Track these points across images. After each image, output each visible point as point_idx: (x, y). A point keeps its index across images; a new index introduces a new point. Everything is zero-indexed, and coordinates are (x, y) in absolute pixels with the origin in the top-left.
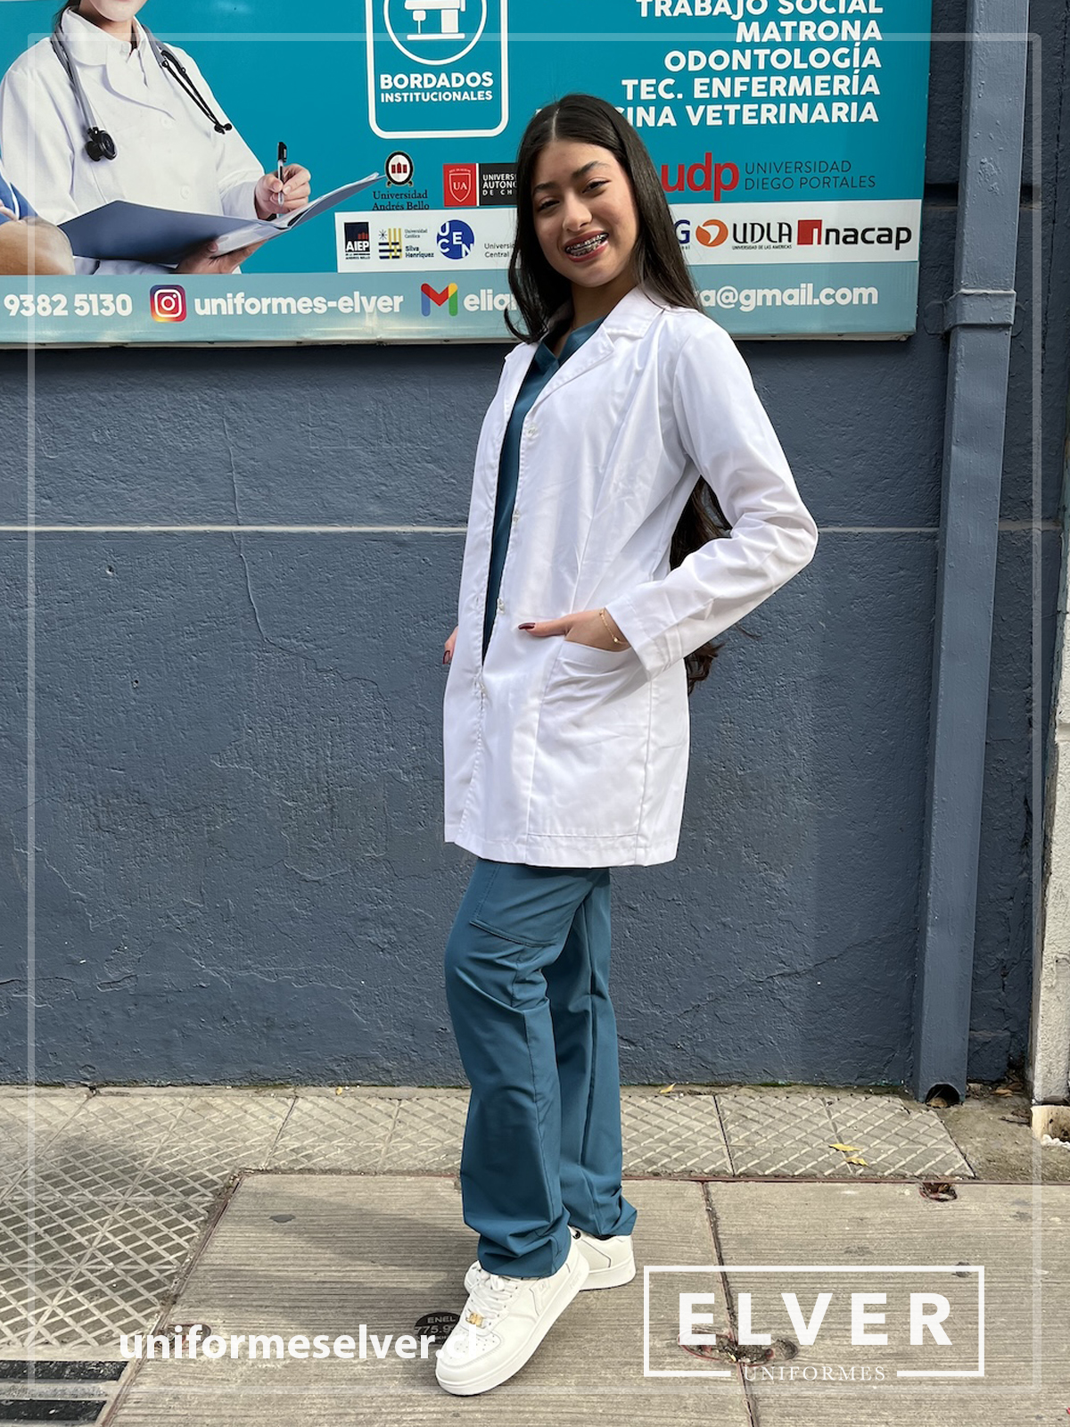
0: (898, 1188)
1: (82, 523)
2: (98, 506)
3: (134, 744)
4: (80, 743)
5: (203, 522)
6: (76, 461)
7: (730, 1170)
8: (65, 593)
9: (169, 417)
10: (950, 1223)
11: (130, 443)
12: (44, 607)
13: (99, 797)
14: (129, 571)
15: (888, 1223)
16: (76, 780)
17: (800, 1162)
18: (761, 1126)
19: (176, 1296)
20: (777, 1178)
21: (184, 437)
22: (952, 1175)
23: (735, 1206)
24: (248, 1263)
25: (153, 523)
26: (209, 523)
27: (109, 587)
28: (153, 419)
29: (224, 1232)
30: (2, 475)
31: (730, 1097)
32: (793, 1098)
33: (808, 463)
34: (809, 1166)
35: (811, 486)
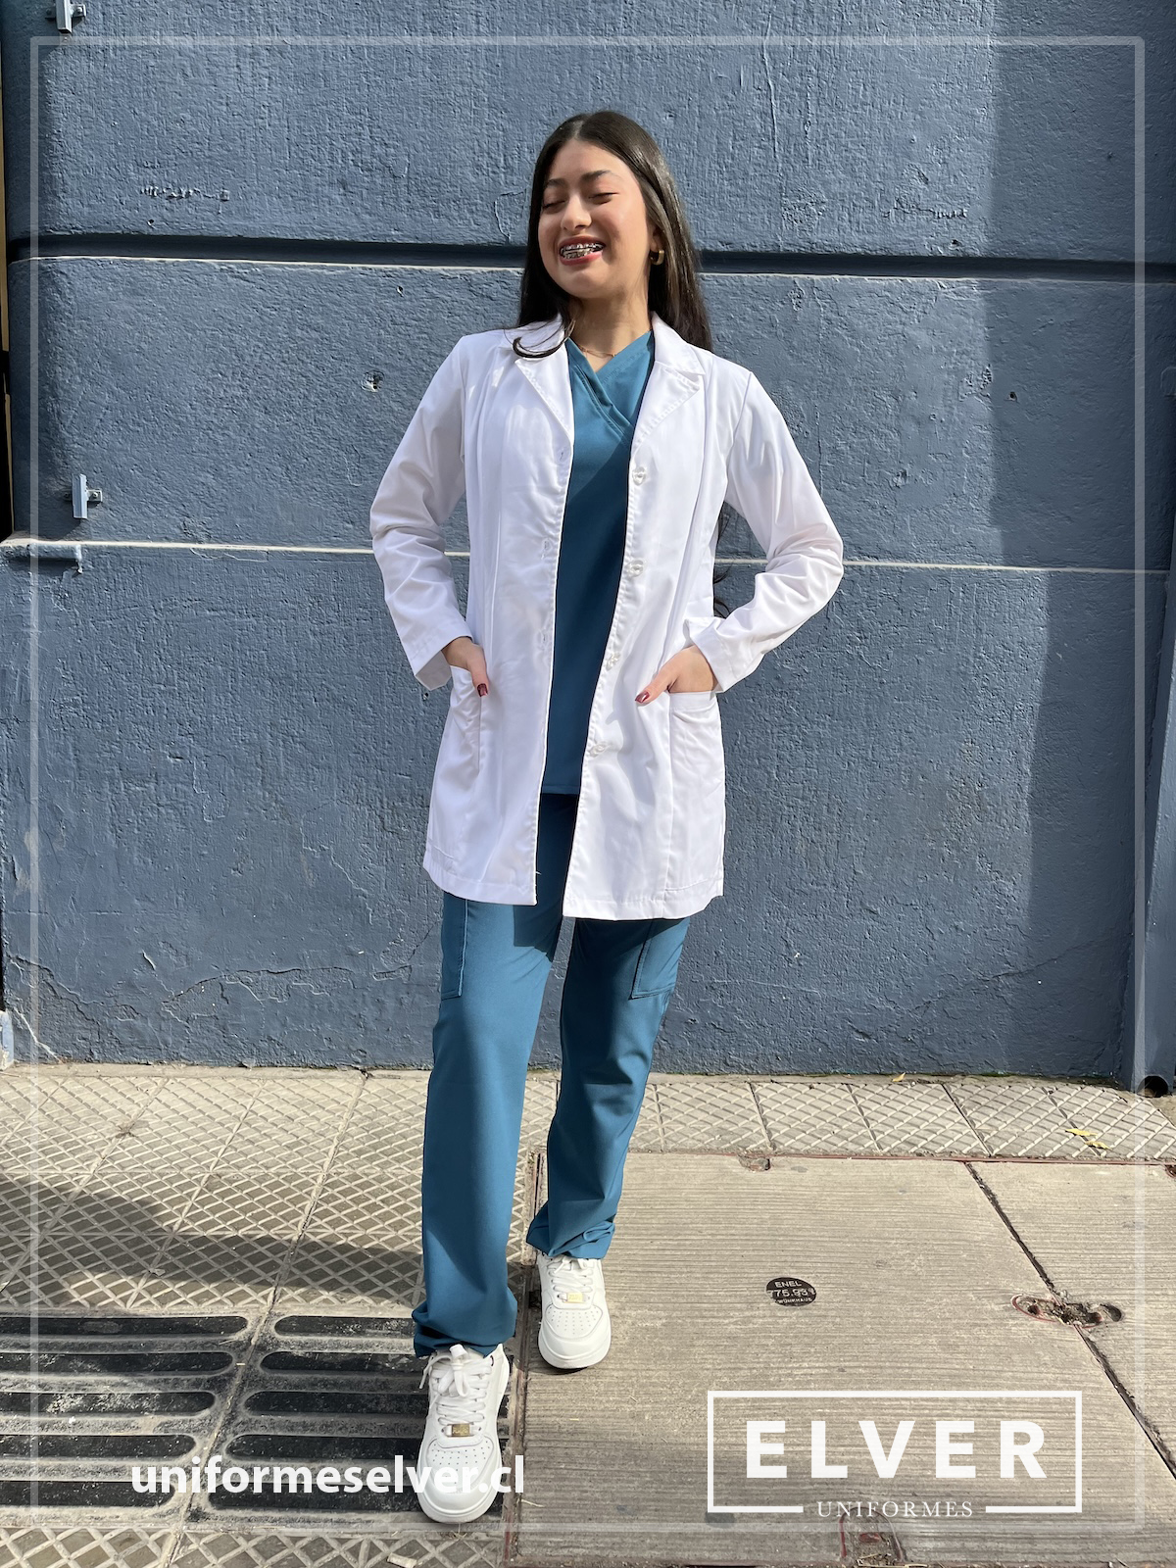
0: (1145, 1170)
4: (370, 750)
7: (985, 1152)
12: (342, 623)
13: (385, 799)
16: (365, 784)
17: (1045, 1144)
20: (1029, 1159)
30: (309, 500)
31: (959, 1086)
32: (1015, 1087)
33: (1050, 509)
34: (1055, 1149)
35: (1052, 530)
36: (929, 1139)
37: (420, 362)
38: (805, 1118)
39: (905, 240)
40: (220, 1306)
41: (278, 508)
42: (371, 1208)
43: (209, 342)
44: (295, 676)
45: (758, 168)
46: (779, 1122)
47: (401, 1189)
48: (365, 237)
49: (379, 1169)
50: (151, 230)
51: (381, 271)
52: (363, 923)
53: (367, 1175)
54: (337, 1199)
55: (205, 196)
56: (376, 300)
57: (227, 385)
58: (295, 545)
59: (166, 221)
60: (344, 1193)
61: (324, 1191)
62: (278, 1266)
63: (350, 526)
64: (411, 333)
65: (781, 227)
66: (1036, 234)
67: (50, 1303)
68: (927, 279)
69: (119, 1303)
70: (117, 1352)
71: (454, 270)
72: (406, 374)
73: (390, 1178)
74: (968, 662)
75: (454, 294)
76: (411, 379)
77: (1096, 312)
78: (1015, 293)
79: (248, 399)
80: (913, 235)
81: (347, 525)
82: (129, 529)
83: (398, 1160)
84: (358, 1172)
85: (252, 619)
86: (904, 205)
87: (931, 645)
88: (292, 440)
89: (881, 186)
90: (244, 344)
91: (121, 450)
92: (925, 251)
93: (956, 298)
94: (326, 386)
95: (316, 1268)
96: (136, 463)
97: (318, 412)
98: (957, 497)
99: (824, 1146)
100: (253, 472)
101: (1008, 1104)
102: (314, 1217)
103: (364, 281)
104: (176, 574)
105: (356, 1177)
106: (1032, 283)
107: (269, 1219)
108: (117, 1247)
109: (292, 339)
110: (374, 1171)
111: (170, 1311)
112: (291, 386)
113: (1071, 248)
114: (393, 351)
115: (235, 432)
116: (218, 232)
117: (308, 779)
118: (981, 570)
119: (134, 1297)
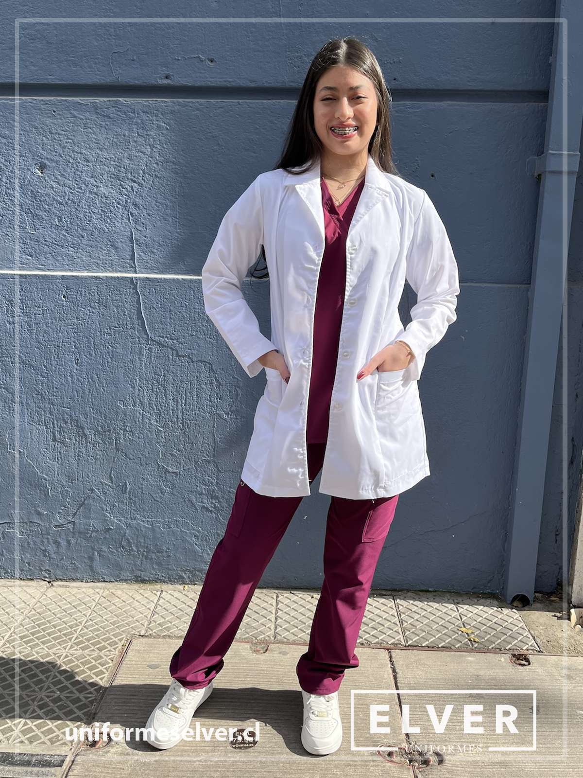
1: (48, 270)
2: (57, 260)
3: (76, 394)
4: (45, 393)
5: (116, 271)
6: (46, 235)
7: (403, 643)
8: (39, 309)
10: (527, 680)
11: (77, 226)
13: (56, 422)
14: (74, 298)
16: (43, 413)
17: (442, 638)
18: (420, 616)
19: (95, 714)
20: (429, 648)
21: (106, 223)
22: (527, 650)
23: (406, 666)
24: (135, 694)
25: (88, 270)
26: (120, 271)
27: (63, 306)
28: (90, 213)
29: (122, 674)
30: (5, 242)
34: (447, 641)
37: (68, 157)
46: (285, 620)
48: (32, 80)
51: (42, 100)
52: (45, 495)
56: (40, 119)
63: (30, 258)
64: (62, 139)
71: (87, 100)
72: (60, 165)
75: (87, 114)
76: (63, 168)
81: (28, 257)
97: (8, 188)
103: (32, 107)
114: (51, 150)
117: (10, 410)
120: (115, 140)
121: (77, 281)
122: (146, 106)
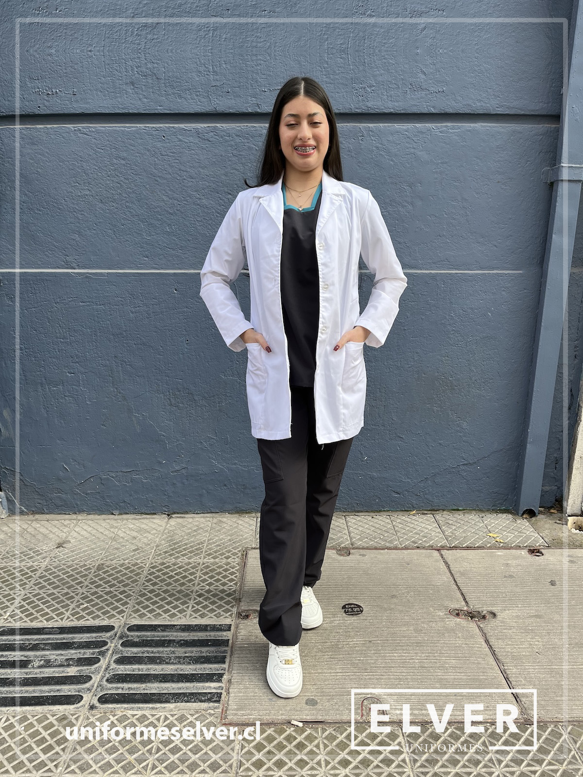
0: (519, 552)
1: (162, 269)
2: (169, 261)
3: (187, 368)
4: (162, 368)
6: (159, 240)
7: (448, 545)
8: (156, 301)
9: (201, 220)
11: (184, 232)
12: (145, 307)
13: (171, 391)
14: (184, 291)
15: (518, 565)
16: (161, 384)
17: (476, 541)
20: (468, 548)
21: (208, 229)
22: (540, 546)
23: (454, 560)
27: (175, 298)
28: (194, 221)
30: (126, 247)
31: (440, 515)
32: (467, 515)
33: (486, 241)
34: (480, 543)
35: (487, 252)
36: (424, 540)
37: (176, 175)
38: (368, 531)
39: (415, 105)
40: (103, 621)
41: (111, 251)
42: (171, 577)
43: (71, 167)
44: (124, 333)
45: (340, 69)
46: (356, 534)
47: (183, 569)
49: (174, 560)
50: (39, 112)
51: (154, 127)
52: (164, 448)
53: (169, 562)
54: (155, 573)
55: (64, 93)
56: (152, 143)
57: (82, 189)
58: (121, 269)
59: (46, 107)
60: (158, 571)
61: (149, 570)
62: (128, 603)
63: (147, 259)
64: (170, 160)
65: (353, 99)
66: (480, 101)
67: (29, 622)
68: (426, 125)
69: (59, 620)
70: (58, 641)
72: (169, 181)
73: (179, 564)
74: (445, 318)
75: (191, 139)
76: (172, 184)
77: (510, 140)
78: (469, 131)
79: (92, 196)
80: (419, 102)
81: (145, 258)
82: (39, 263)
83: (183, 555)
84: (164, 561)
85: (102, 306)
86: (414, 87)
87: (429, 310)
88: (115, 216)
89: (402, 77)
90: (88, 168)
91: (33, 223)
92: (425, 111)
93: (441, 134)
94: (130, 188)
95: (145, 604)
96: (40, 230)
97: (127, 202)
98: (440, 236)
99: (375, 545)
100: (97, 233)
101: (462, 523)
102: (145, 582)
103: (146, 133)
104: (64, 285)
105: (163, 564)
106: (478, 126)
107: (124, 583)
108: (58, 597)
109: (113, 165)
110: (171, 561)
111: (82, 623)
112: (113, 189)
113: (497, 107)
114: (162, 170)
115: (87, 213)
116: (73, 111)
118: (452, 273)
119: (66, 618)
120: (214, 160)
121: (186, 277)
122: (239, 131)
